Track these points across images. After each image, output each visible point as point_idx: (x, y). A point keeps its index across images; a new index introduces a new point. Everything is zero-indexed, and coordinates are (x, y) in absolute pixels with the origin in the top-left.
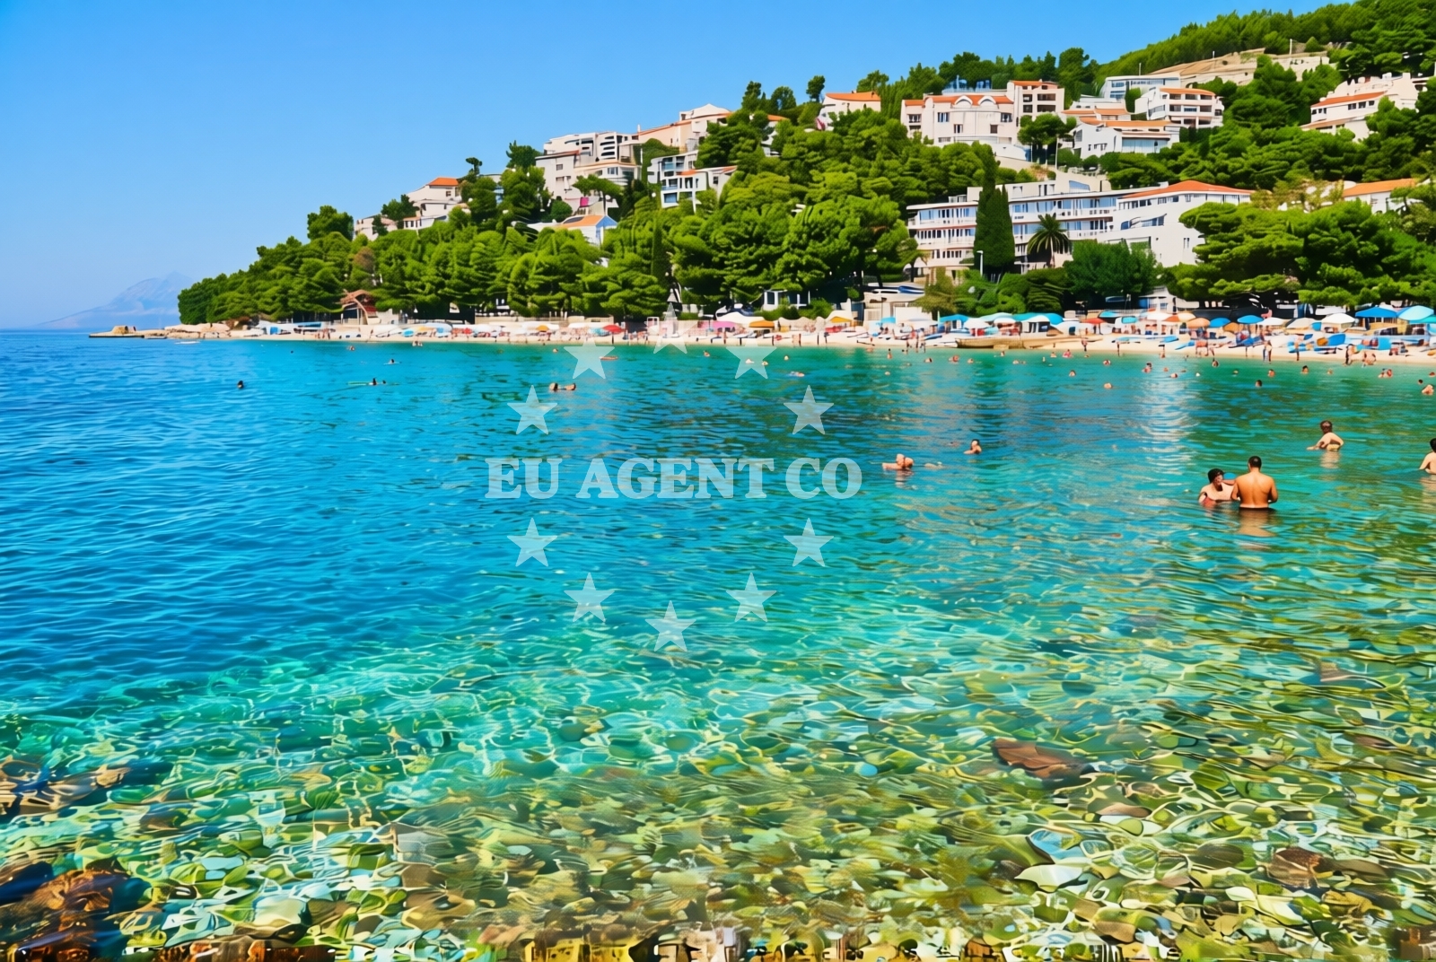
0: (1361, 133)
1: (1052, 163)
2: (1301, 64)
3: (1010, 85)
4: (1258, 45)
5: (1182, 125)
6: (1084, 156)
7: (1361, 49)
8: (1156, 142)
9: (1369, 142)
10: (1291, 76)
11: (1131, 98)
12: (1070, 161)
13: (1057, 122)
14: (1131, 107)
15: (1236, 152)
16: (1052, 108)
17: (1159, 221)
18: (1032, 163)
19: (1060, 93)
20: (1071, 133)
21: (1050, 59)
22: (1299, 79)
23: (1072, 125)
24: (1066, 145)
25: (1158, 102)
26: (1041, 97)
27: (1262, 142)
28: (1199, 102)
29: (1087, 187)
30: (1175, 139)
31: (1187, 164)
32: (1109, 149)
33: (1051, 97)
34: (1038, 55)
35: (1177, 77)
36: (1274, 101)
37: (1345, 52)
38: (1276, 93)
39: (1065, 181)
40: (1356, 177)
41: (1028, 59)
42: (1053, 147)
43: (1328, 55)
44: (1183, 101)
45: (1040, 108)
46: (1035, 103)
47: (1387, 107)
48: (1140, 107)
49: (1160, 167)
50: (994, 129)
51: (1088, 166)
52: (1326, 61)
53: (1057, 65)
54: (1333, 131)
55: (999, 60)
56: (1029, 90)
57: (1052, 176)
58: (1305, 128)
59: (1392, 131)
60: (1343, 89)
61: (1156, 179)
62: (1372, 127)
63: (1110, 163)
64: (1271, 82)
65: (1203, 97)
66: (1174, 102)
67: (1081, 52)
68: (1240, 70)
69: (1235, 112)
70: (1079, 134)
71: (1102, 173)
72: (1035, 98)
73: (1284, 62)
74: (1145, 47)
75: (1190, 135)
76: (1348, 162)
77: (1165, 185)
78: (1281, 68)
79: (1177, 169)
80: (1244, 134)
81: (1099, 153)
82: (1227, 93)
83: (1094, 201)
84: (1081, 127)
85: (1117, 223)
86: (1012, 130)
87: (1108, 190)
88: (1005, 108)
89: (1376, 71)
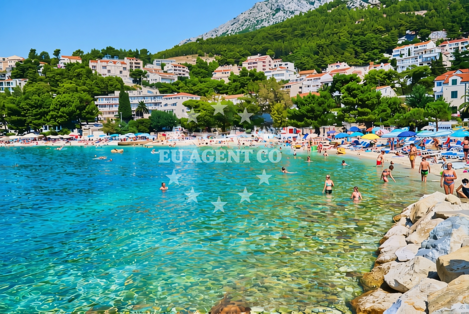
0: (227, 81)
1: (140, 85)
2: (209, 60)
3: (125, 58)
4: (196, 53)
5: (178, 75)
6: (151, 83)
7: (223, 57)
8: (171, 80)
9: (229, 84)
10: (206, 63)
11: (163, 66)
12: (146, 84)
13: (141, 72)
14: (163, 69)
15: (194, 85)
16: (139, 67)
17: (175, 104)
18: (134, 84)
19: (141, 62)
20: (146, 75)
21: (137, 51)
22: (208, 65)
23: (146, 73)
24: (145, 79)
25: (170, 68)
26: (136, 63)
27: (201, 82)
28: (182, 69)
29: (153, 93)
30: (176, 80)
31: (182, 87)
32: (158, 81)
33: (139, 64)
34: (134, 50)
35: (175, 61)
36: (203, 70)
37: (219, 57)
38: (203, 68)
39: (145, 91)
40: (227, 93)
41: (130, 51)
42: (140, 79)
43: (215, 58)
44: (177, 68)
45: (136, 67)
46: (134, 65)
47: (232, 74)
48: (165, 68)
49: (174, 88)
50: (121, 72)
51: (151, 86)
52: (215, 60)
53: (139, 53)
54: (219, 80)
55: (121, 50)
56: (132, 61)
57: (141, 89)
58: (212, 79)
59: (234, 81)
60: (220, 68)
61: (173, 92)
62: (229, 79)
63: (158, 86)
64: (201, 65)
65: (183, 68)
66: (176, 68)
67: (146, 50)
68: (192, 60)
69: (193, 72)
70: (148, 76)
71: (156, 88)
72: (134, 63)
73: (204, 59)
74: (165, 50)
75: (181, 79)
76: (224, 89)
77: (176, 93)
78: (203, 61)
79: (179, 89)
80: (196, 79)
81: (155, 82)
82: (190, 67)
83: (155, 97)
84: (148, 73)
85: (163, 104)
86: (127, 73)
87: (159, 94)
88: (124, 66)
89: (228, 63)
